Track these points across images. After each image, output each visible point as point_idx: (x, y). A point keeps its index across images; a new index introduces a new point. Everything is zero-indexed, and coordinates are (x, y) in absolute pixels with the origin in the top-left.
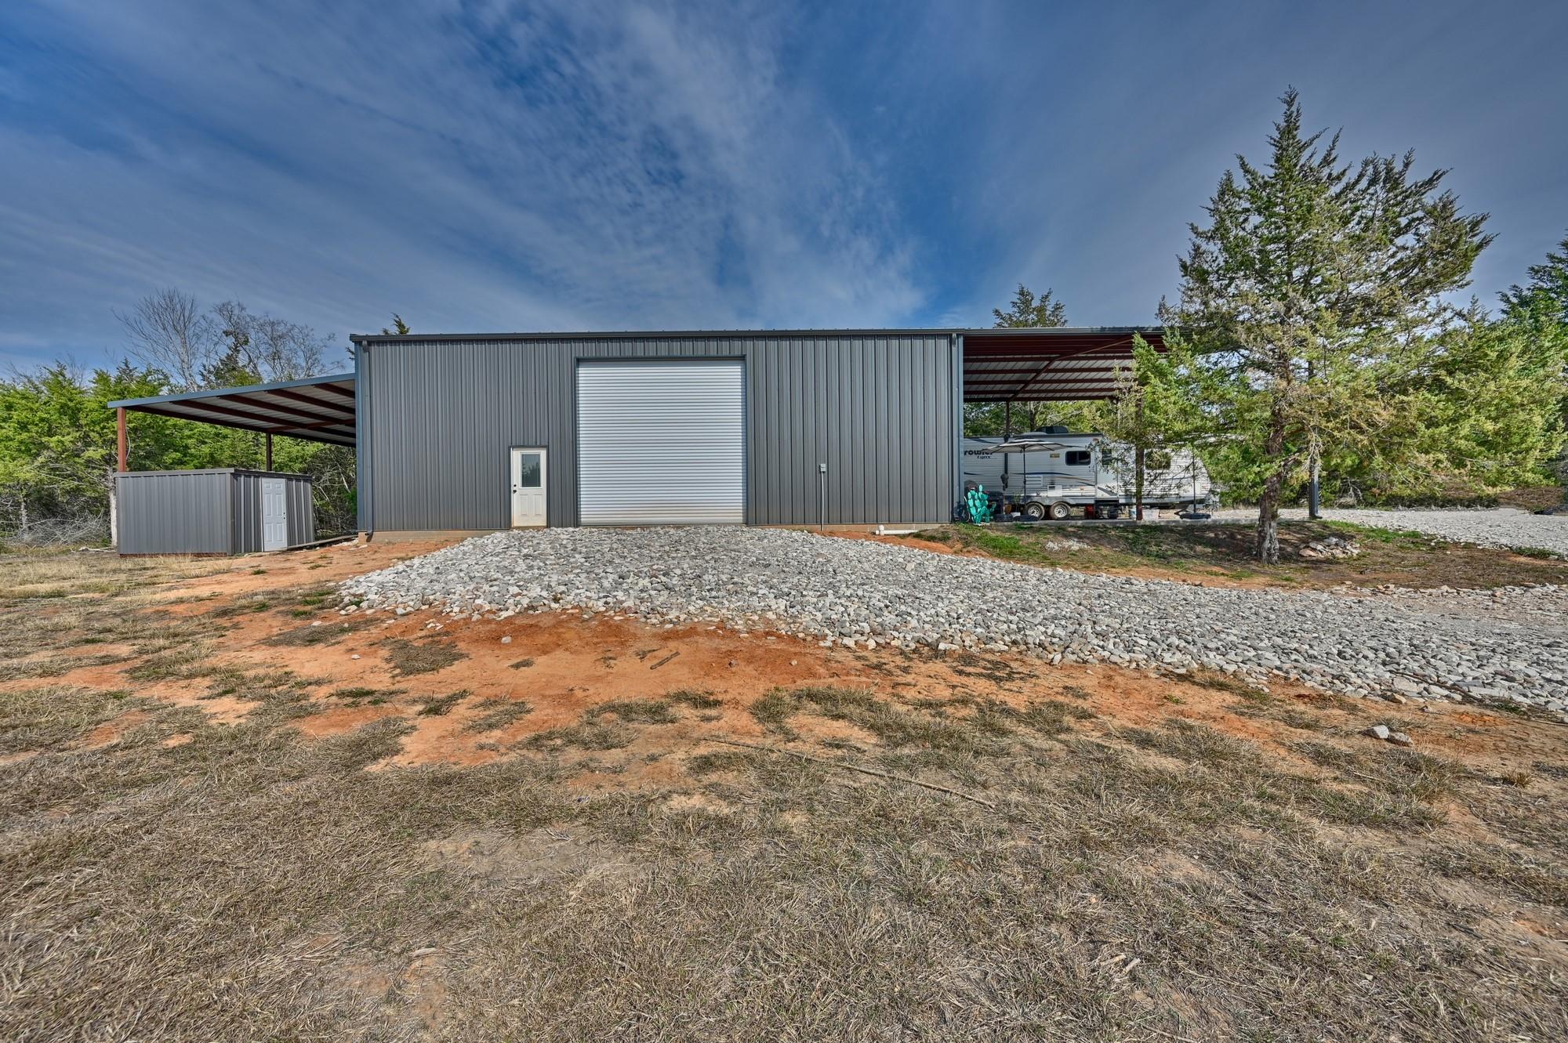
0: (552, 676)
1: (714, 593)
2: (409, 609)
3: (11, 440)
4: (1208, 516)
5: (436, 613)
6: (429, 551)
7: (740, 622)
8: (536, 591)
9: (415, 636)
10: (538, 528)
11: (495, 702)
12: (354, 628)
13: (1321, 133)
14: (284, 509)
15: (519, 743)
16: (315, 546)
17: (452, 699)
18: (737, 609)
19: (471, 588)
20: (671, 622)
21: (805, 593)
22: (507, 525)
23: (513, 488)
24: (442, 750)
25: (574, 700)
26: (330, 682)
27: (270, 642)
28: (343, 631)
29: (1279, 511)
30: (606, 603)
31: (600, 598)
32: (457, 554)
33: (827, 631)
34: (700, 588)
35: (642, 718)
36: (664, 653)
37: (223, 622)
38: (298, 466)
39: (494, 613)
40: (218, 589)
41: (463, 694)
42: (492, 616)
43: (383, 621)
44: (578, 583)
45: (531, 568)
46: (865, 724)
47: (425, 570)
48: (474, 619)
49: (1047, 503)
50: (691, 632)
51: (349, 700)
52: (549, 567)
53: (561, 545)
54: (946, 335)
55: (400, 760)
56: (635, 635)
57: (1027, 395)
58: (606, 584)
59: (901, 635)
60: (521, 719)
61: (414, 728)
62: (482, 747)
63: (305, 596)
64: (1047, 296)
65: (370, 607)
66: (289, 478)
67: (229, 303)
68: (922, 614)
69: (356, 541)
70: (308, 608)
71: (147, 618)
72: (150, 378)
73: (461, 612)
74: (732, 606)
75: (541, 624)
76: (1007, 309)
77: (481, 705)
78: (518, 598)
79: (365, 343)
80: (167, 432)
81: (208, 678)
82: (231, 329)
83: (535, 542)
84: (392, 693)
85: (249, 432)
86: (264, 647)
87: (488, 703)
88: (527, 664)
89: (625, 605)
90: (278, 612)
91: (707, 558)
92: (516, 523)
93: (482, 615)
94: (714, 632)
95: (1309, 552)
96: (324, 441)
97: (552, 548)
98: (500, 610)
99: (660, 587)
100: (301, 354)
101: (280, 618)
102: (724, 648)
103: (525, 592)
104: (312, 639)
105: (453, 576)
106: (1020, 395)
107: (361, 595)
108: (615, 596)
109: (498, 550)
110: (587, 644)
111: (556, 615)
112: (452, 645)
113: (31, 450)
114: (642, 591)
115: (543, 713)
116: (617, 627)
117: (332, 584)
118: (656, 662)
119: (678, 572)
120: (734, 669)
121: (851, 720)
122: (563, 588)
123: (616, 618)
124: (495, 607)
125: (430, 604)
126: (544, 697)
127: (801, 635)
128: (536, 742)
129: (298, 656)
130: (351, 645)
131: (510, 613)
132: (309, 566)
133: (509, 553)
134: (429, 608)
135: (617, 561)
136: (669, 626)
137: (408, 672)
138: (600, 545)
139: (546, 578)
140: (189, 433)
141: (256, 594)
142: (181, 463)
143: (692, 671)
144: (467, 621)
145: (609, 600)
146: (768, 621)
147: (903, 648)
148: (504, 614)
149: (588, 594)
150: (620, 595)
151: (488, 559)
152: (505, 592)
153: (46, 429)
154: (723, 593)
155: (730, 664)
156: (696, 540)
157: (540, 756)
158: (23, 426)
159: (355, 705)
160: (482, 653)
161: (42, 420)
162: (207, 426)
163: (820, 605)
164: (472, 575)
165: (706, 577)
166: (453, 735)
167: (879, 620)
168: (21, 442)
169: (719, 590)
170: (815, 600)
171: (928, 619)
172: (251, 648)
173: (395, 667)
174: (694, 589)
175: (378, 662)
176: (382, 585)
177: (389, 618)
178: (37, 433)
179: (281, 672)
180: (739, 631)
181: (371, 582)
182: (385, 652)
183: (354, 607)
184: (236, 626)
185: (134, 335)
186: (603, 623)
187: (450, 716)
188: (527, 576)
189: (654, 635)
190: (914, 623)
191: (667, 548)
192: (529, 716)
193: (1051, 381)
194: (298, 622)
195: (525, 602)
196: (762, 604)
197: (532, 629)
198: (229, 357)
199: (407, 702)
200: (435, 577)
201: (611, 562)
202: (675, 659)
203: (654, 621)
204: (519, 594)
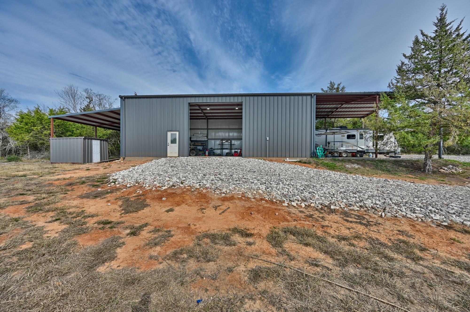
0: (181, 216)
1: (238, 182)
2: (131, 185)
3: (23, 128)
4: (400, 157)
5: (140, 187)
6: (141, 164)
7: (249, 194)
8: (175, 179)
9: (132, 196)
10: (175, 157)
11: (158, 230)
12: (111, 192)
13: (455, 20)
14: (99, 150)
15: (168, 256)
16: (108, 161)
17: (141, 228)
18: (247, 188)
19: (153, 178)
20: (224, 193)
21: (271, 183)
22: (166, 156)
23: (168, 144)
24: (134, 258)
25: (191, 230)
26: (97, 216)
27: (82, 197)
28: (108, 193)
29: (433, 156)
30: (200, 185)
31: (197, 183)
32: (149, 165)
33: (284, 199)
34: (233, 180)
35: (221, 242)
36: (224, 207)
37: (69, 188)
38: (105, 137)
39: (160, 187)
40: (73, 175)
41: (146, 225)
42: (159, 189)
43: (122, 189)
44: (189, 177)
45: (173, 171)
46: (321, 250)
47: (138, 171)
48: (153, 189)
49: (340, 151)
50: (232, 198)
51: (102, 226)
52: (179, 171)
53: (183, 163)
54: (310, 95)
55: (114, 264)
56: (211, 198)
57: (332, 116)
58: (199, 178)
59: (314, 202)
60: (169, 240)
61: (123, 243)
62: (151, 258)
63: (98, 179)
64: (340, 84)
65: (119, 184)
66: (101, 140)
67: (87, 89)
68: (319, 193)
69: (120, 160)
70: (98, 183)
71: (45, 186)
72: (63, 110)
73: (149, 186)
74: (245, 187)
75: (177, 193)
76: (326, 89)
77: (153, 231)
78: (169, 182)
79: (123, 98)
80: (67, 126)
81: (53, 212)
82: (88, 96)
83: (175, 162)
84: (118, 223)
85: (91, 126)
86: (79, 199)
87: (156, 230)
88: (171, 210)
89: (207, 186)
90: (88, 185)
91: (233, 168)
92: (168, 155)
93: (156, 188)
94: (241, 198)
95: (442, 170)
96: (113, 129)
97: (180, 164)
98: (163, 186)
99: (218, 179)
100: (107, 104)
101: (88, 187)
102: (247, 206)
103: (171, 180)
104: (97, 196)
105: (147, 173)
106: (330, 116)
107: (116, 179)
108: (203, 182)
109: (163, 164)
110: (194, 202)
111: (182, 189)
112: (145, 200)
113: (28, 131)
114: (212, 180)
115: (179, 237)
116: (204, 194)
117: (108, 175)
118: (221, 211)
119: (224, 173)
120: (253, 216)
121: (314, 247)
122: (184, 179)
123: (204, 191)
124: (161, 185)
125: (139, 183)
126: (178, 228)
127: (274, 200)
128: (175, 256)
129: (89, 203)
130: (109, 199)
131: (166, 188)
132: (103, 168)
133: (166, 165)
134: (139, 185)
135: (202, 169)
136: (223, 195)
137: (127, 212)
138: (196, 163)
139: (178, 175)
140: (74, 127)
141: (83, 178)
142: (71, 135)
143: (236, 217)
144: (151, 190)
145: (201, 184)
146: (260, 194)
147: (316, 207)
148: (164, 188)
149: (193, 181)
150: (205, 182)
151: (159, 167)
152: (164, 179)
153: (33, 125)
154: (241, 182)
155: (251, 213)
156: (227, 162)
157: (177, 265)
158: (26, 124)
159: (103, 228)
160: (155, 204)
161: (32, 122)
162: (80, 125)
163: (278, 188)
164: (154, 173)
165: (234, 176)
166: (139, 248)
167: (303, 195)
168: (26, 129)
169: (240, 181)
170: (276, 186)
171: (322, 195)
172: (74, 199)
173: (122, 210)
174: (230, 180)
175: (116, 207)
176: (124, 176)
177: (124, 188)
178: (30, 126)
179: (80, 210)
180: (250, 198)
181: (120, 174)
182: (120, 203)
183: (113, 184)
184: (72, 190)
185: (61, 98)
186: (199, 193)
187: (140, 237)
188: (172, 174)
189: (218, 199)
190: (317, 197)
191: (218, 165)
192: (172, 239)
193: (341, 112)
194: (93, 189)
195: (171, 183)
196: (256, 187)
197: (173, 195)
198: (88, 105)
199: (123, 228)
200: (141, 173)
201: (200, 169)
202: (229, 210)
203: (218, 192)
204: (169, 180)
